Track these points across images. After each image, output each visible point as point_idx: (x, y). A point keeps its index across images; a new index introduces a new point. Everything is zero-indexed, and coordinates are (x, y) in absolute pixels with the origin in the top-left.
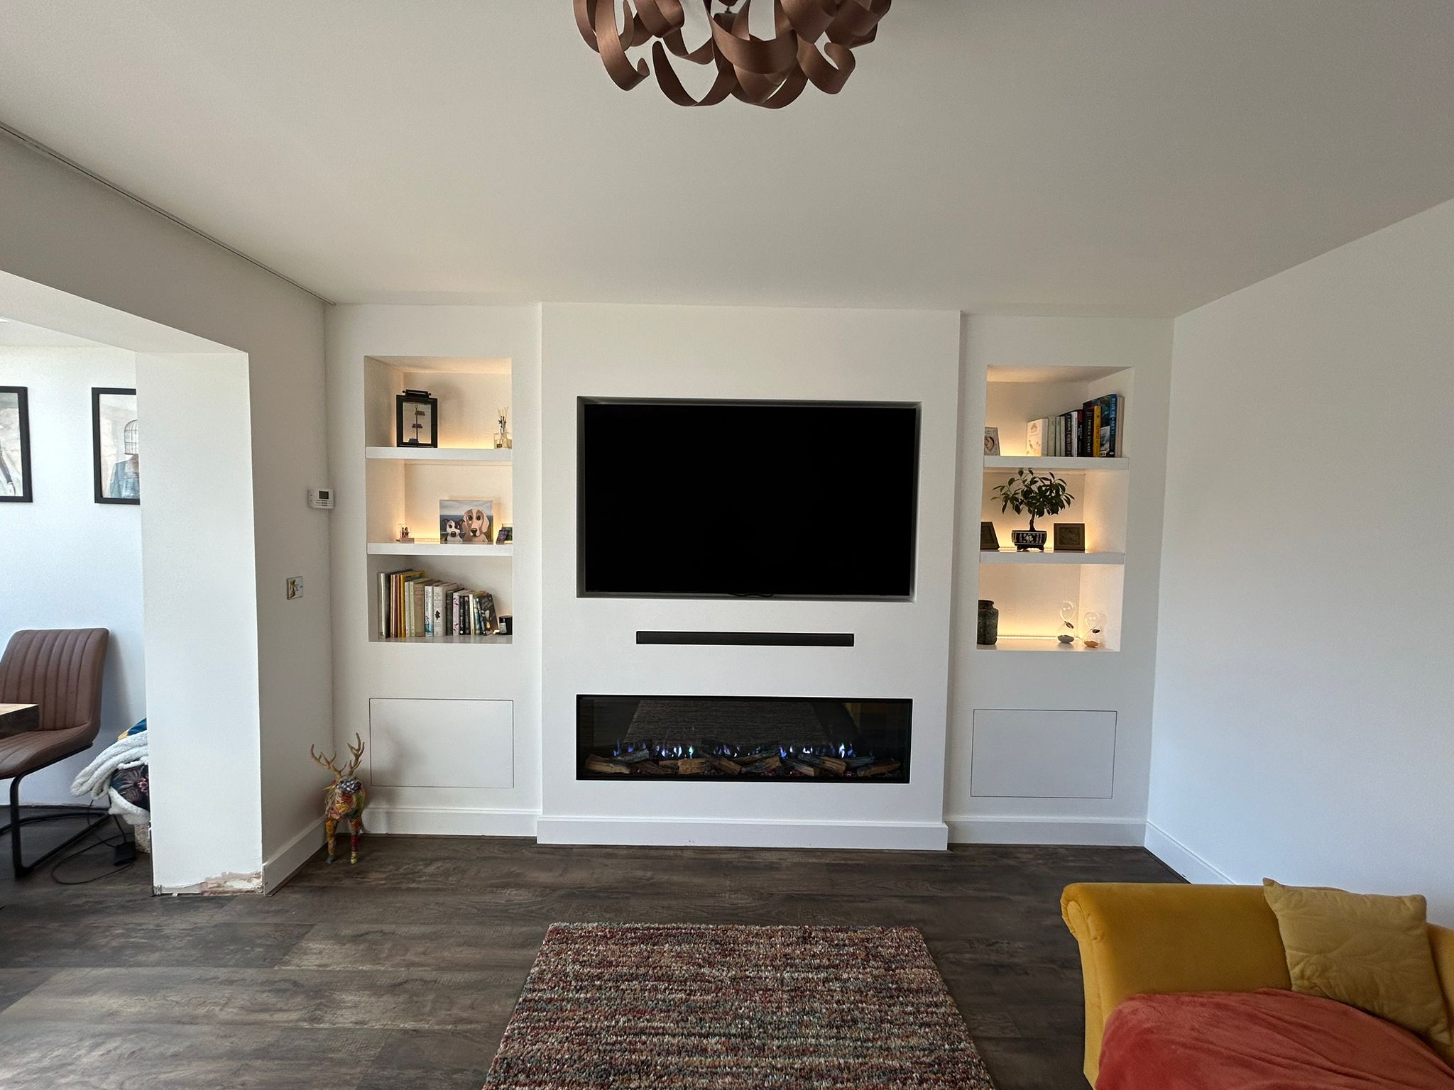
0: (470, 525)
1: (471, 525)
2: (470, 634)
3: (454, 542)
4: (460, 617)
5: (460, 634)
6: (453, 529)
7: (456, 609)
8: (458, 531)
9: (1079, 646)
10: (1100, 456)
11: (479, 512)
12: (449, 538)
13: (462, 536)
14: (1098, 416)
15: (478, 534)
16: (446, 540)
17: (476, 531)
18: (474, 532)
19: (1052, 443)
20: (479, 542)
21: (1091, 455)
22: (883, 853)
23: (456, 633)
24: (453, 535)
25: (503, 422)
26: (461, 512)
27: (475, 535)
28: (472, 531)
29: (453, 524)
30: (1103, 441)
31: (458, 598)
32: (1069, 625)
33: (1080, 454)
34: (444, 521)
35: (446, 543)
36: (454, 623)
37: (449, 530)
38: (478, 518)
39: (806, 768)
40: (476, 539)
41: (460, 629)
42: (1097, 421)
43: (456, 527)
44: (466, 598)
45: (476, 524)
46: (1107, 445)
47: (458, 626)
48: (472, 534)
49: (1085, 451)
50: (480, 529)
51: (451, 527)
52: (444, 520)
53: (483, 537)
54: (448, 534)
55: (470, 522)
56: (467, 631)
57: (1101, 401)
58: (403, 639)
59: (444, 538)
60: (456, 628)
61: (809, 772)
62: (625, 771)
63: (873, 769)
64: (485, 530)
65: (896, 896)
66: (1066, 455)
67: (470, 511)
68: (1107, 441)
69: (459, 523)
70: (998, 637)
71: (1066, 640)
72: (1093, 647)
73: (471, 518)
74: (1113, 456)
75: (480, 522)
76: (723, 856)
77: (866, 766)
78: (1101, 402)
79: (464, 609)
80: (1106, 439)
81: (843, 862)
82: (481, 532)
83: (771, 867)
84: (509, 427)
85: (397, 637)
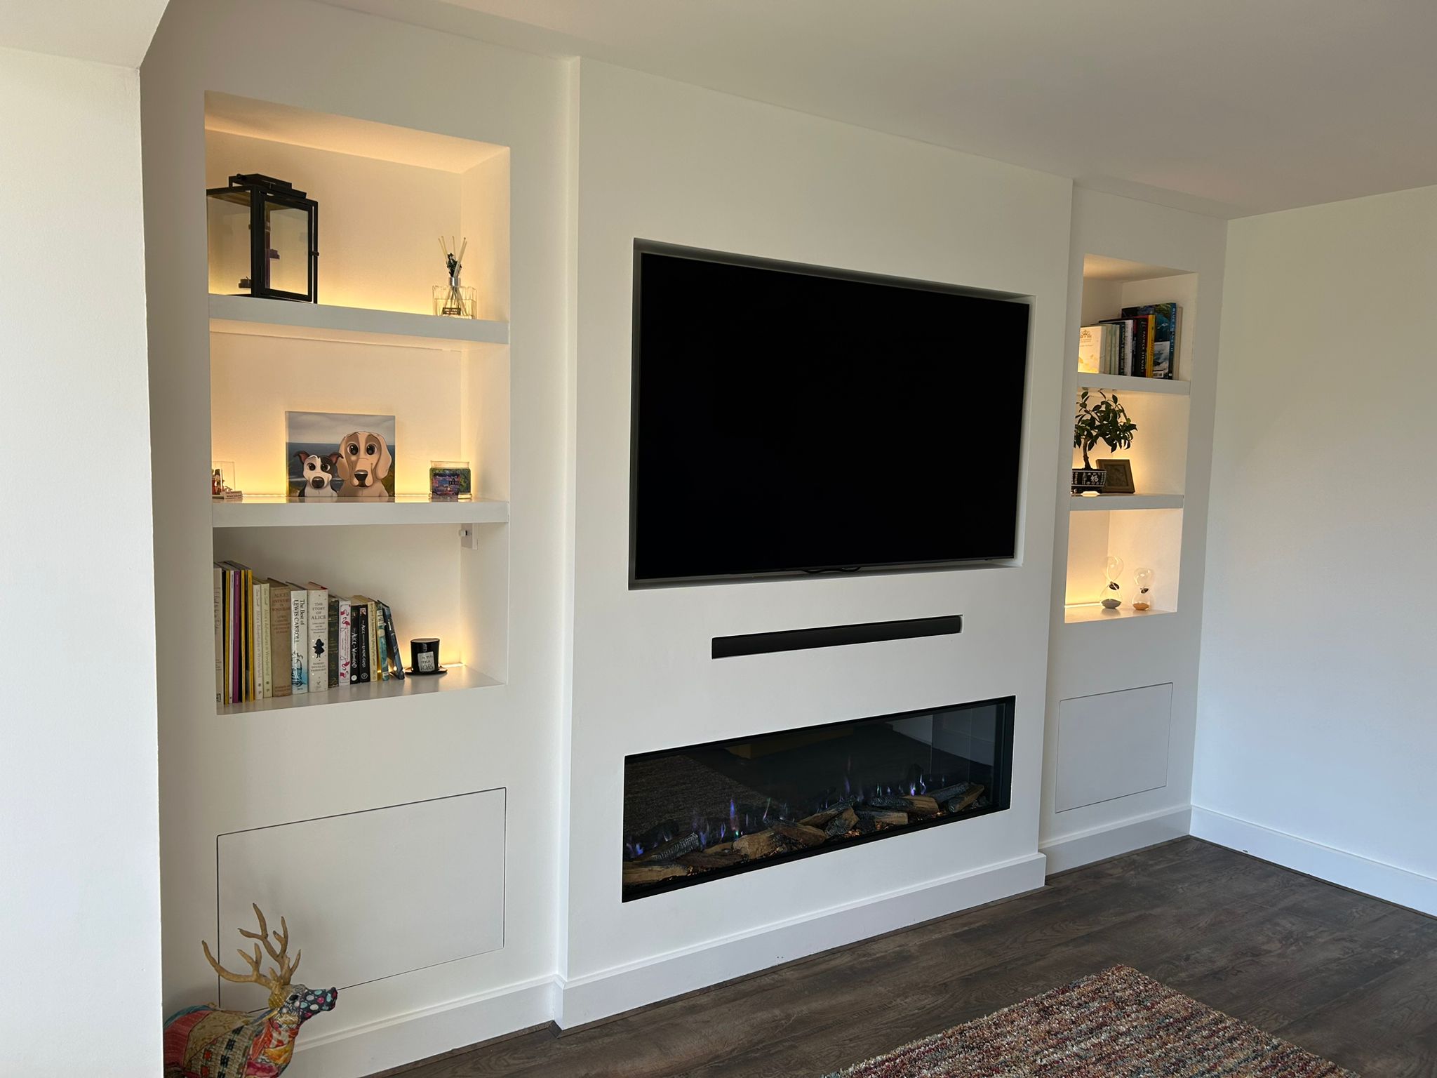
0: (353, 465)
1: (356, 462)
2: (368, 680)
3: (319, 500)
4: (352, 648)
5: (352, 682)
6: (318, 473)
7: (345, 634)
8: (327, 477)
9: (1124, 612)
10: (1154, 376)
11: (371, 437)
12: (309, 490)
13: (335, 486)
14: (1153, 328)
15: (369, 481)
16: (302, 494)
17: (366, 475)
18: (361, 478)
19: (1108, 359)
20: (371, 498)
21: (1143, 375)
22: (990, 907)
23: (344, 681)
24: (318, 484)
25: (453, 266)
26: (335, 437)
27: (362, 485)
28: (358, 476)
29: (318, 462)
30: (1159, 358)
31: (349, 610)
32: (1114, 586)
33: (1135, 374)
34: (297, 458)
35: (303, 501)
36: (342, 662)
37: (309, 475)
38: (370, 450)
39: (896, 814)
40: (365, 492)
41: (353, 672)
42: (1151, 333)
43: (324, 468)
44: (363, 610)
45: (365, 463)
46: (1166, 365)
47: (348, 668)
48: (356, 482)
49: (1138, 371)
50: (374, 471)
51: (312, 467)
52: (298, 454)
53: (380, 487)
54: (304, 484)
55: (353, 458)
56: (364, 675)
57: (1156, 309)
58: (251, 702)
59: (297, 489)
60: (344, 669)
61: (900, 820)
62: (679, 871)
63: (966, 799)
64: (382, 473)
65: (1059, 945)
66: (1120, 374)
67: (354, 436)
68: (1165, 359)
69: (330, 459)
70: (1066, 607)
71: (1111, 605)
72: (1143, 610)
73: (355, 450)
74: (1171, 378)
75: (374, 458)
76: (833, 963)
77: (957, 798)
78: (1155, 311)
79: (358, 632)
80: (1163, 357)
81: (966, 928)
82: (375, 478)
83: (902, 958)
84: (464, 276)
85: (240, 700)
